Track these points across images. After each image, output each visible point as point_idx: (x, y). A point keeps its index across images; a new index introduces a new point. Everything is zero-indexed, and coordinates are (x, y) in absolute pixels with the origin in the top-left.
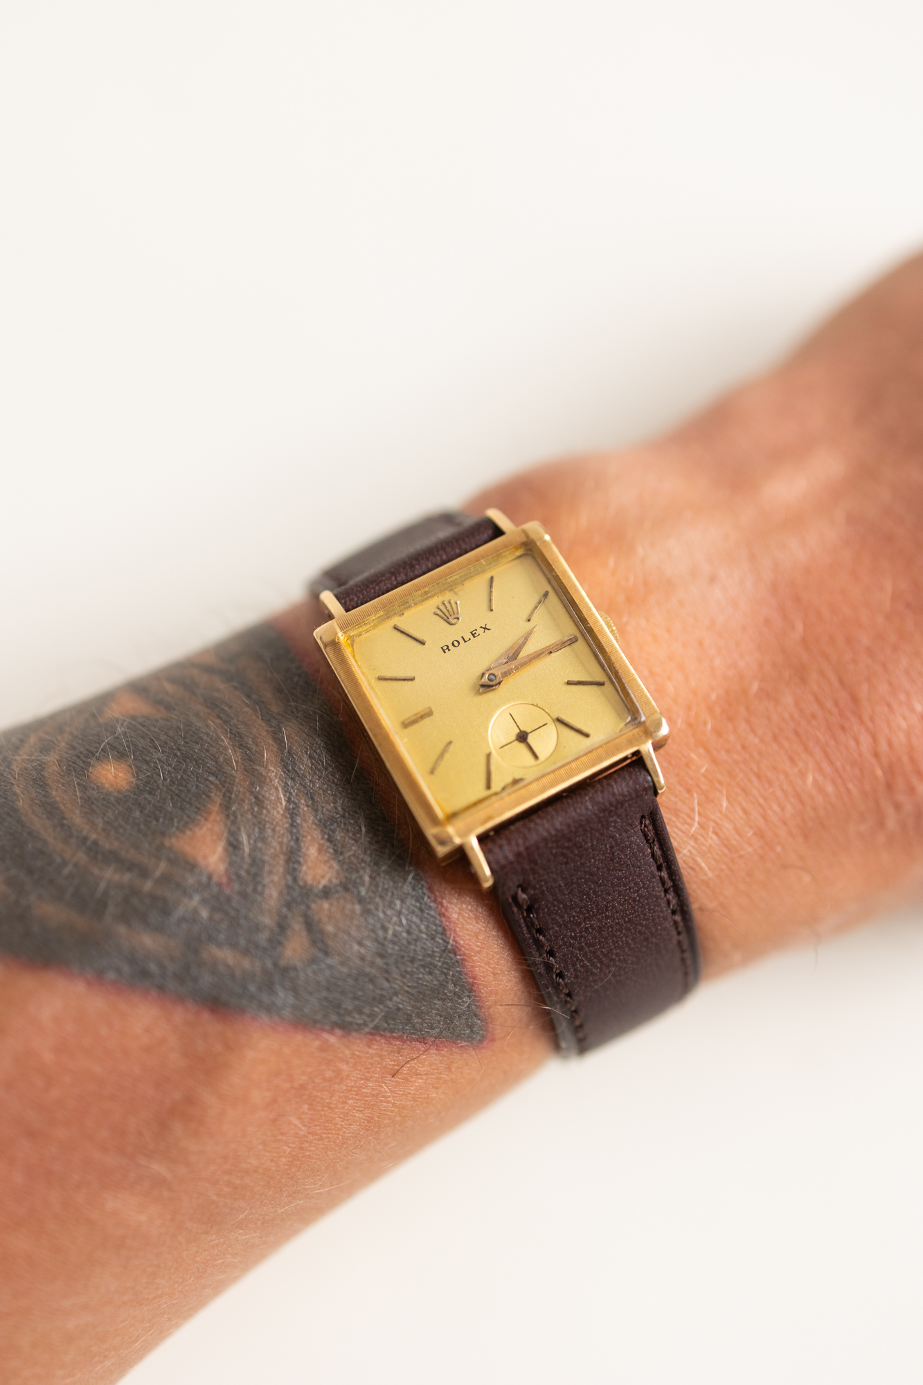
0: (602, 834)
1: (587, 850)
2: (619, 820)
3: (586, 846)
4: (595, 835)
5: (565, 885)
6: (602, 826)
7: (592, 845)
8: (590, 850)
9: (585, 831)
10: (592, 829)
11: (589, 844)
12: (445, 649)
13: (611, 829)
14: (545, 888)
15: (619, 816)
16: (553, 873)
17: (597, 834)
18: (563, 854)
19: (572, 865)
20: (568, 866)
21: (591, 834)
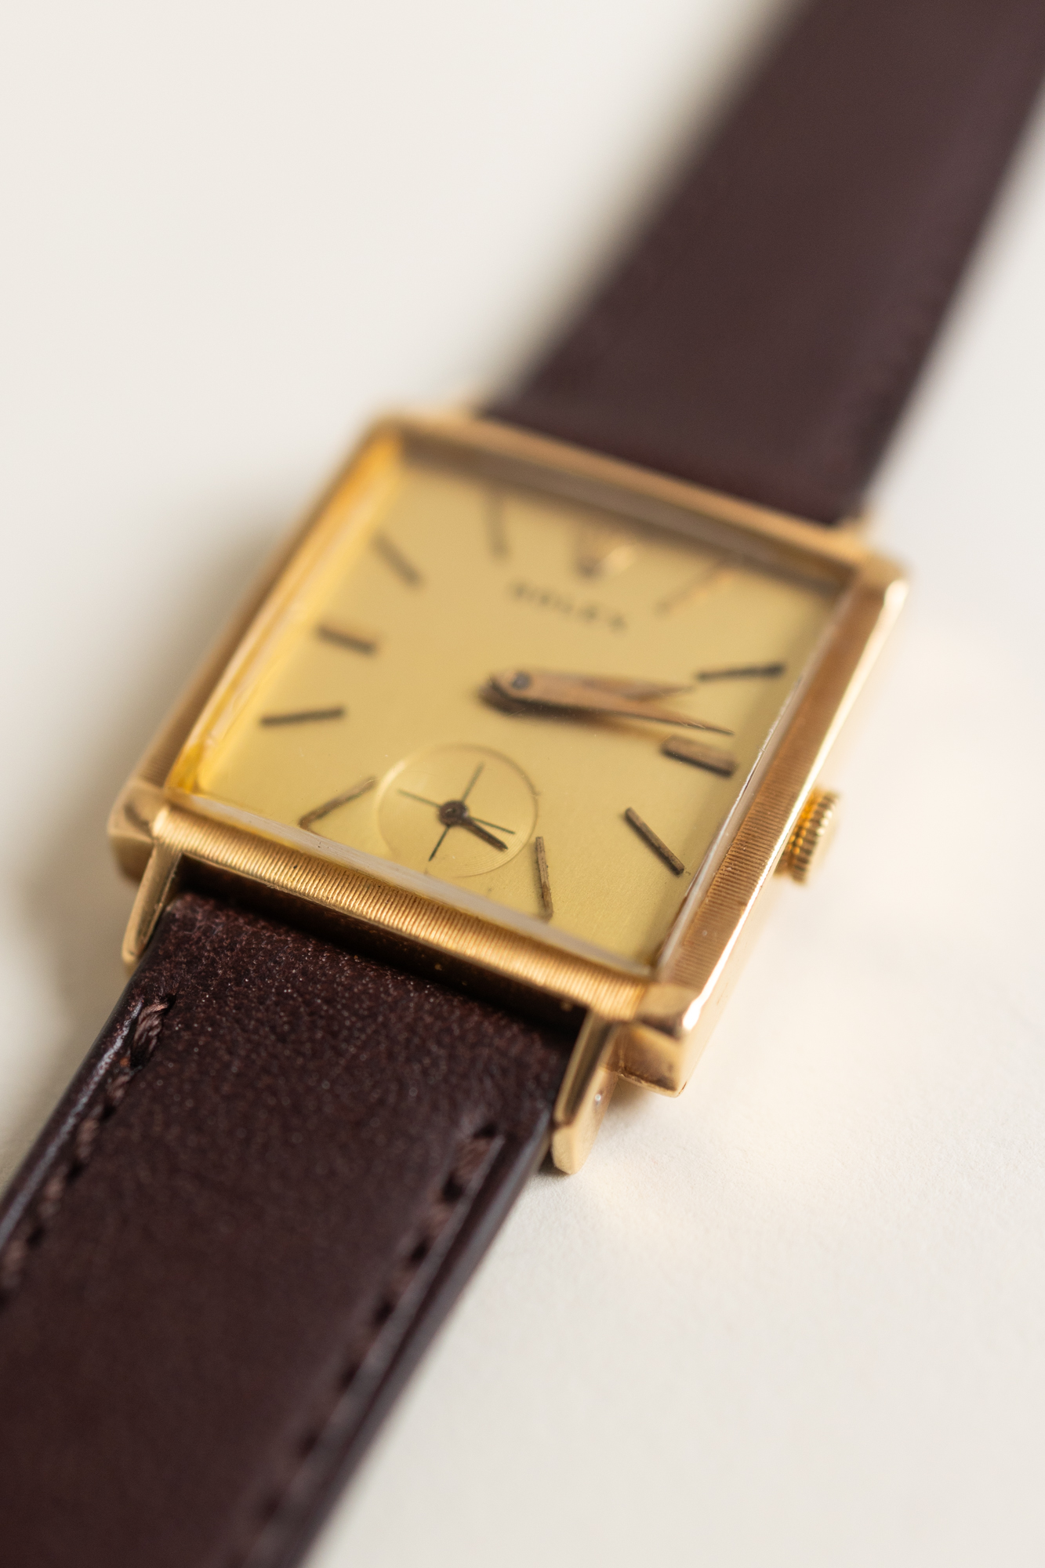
0: (391, 1056)
1: (339, 1053)
2: (443, 1067)
3: (344, 1046)
4: (378, 1043)
5: (238, 1075)
6: (408, 1041)
7: (355, 1057)
8: (343, 1062)
9: (373, 1015)
10: (385, 1025)
11: (352, 1050)
12: (520, 591)
13: (417, 1067)
14: (202, 1041)
15: (452, 1057)
16: (244, 1030)
17: (383, 1047)
18: (294, 1014)
19: (287, 1053)
20: (279, 1046)
21: (376, 1032)
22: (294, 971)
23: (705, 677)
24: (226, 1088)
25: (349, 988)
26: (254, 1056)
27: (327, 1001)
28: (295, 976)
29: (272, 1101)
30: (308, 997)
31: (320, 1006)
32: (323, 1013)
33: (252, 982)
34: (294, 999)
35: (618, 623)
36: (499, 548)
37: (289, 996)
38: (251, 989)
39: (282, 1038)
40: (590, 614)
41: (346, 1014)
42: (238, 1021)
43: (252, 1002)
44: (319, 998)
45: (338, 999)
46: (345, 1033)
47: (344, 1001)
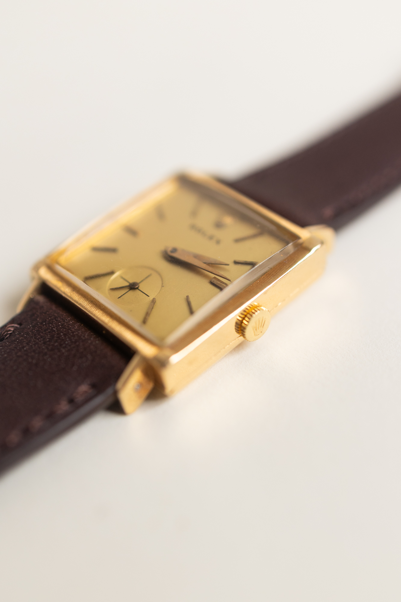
0: (74, 355)
1: (59, 351)
3: (62, 349)
5: (25, 351)
6: (82, 352)
7: (63, 353)
8: (59, 354)
9: (76, 342)
10: (78, 346)
11: (64, 351)
12: (193, 227)
14: (21, 338)
16: (35, 338)
17: (73, 352)
18: (52, 336)
20: (43, 345)
21: (74, 347)
22: (60, 324)
23: (236, 263)
24: (19, 354)
25: (73, 333)
26: (33, 346)
27: (65, 335)
28: (59, 325)
29: (30, 360)
30: (59, 332)
31: (61, 335)
32: (61, 338)
33: (45, 324)
34: (55, 332)
35: (218, 242)
36: (194, 213)
37: (54, 331)
38: (44, 326)
39: (45, 343)
40: (211, 238)
41: (68, 339)
42: (35, 335)
43: (42, 330)
44: (62, 333)
45: (68, 335)
46: (64, 345)
47: (69, 336)
